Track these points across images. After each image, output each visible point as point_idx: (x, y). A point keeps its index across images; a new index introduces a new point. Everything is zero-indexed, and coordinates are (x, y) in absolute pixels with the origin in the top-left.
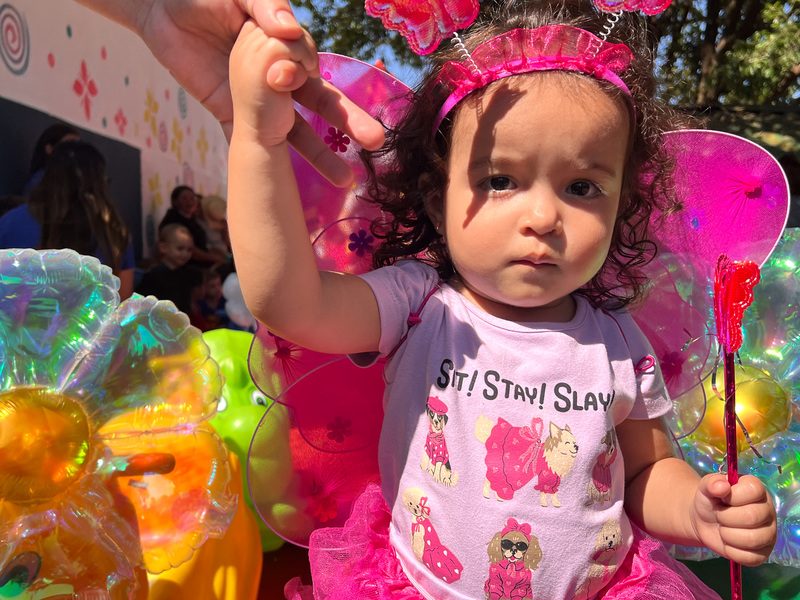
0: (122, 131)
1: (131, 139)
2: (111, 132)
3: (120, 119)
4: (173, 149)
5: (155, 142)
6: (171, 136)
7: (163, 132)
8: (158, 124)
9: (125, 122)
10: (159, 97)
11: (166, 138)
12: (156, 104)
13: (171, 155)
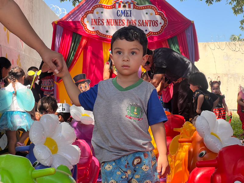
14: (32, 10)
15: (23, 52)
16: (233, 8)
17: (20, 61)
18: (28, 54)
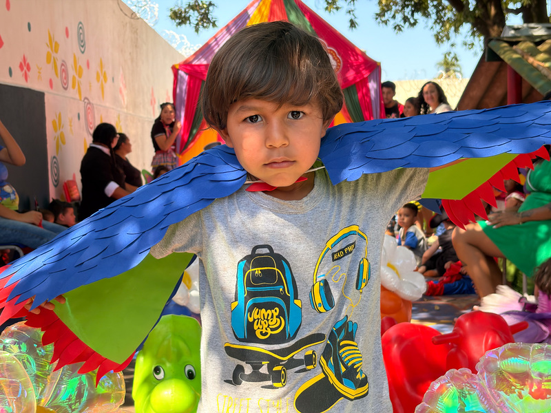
0: (26, 78)
1: (35, 85)
2: (17, 81)
3: (25, 66)
4: (74, 87)
5: (57, 82)
6: (71, 72)
7: (65, 71)
8: (59, 64)
9: (29, 68)
10: (60, 37)
11: (66, 78)
12: (56, 43)
13: (72, 92)
14: (136, 46)
15: (125, 110)
16: (435, 35)
17: (121, 124)
18: (131, 112)
